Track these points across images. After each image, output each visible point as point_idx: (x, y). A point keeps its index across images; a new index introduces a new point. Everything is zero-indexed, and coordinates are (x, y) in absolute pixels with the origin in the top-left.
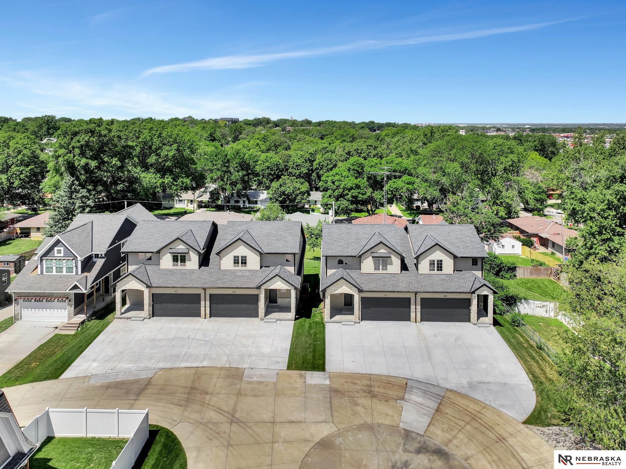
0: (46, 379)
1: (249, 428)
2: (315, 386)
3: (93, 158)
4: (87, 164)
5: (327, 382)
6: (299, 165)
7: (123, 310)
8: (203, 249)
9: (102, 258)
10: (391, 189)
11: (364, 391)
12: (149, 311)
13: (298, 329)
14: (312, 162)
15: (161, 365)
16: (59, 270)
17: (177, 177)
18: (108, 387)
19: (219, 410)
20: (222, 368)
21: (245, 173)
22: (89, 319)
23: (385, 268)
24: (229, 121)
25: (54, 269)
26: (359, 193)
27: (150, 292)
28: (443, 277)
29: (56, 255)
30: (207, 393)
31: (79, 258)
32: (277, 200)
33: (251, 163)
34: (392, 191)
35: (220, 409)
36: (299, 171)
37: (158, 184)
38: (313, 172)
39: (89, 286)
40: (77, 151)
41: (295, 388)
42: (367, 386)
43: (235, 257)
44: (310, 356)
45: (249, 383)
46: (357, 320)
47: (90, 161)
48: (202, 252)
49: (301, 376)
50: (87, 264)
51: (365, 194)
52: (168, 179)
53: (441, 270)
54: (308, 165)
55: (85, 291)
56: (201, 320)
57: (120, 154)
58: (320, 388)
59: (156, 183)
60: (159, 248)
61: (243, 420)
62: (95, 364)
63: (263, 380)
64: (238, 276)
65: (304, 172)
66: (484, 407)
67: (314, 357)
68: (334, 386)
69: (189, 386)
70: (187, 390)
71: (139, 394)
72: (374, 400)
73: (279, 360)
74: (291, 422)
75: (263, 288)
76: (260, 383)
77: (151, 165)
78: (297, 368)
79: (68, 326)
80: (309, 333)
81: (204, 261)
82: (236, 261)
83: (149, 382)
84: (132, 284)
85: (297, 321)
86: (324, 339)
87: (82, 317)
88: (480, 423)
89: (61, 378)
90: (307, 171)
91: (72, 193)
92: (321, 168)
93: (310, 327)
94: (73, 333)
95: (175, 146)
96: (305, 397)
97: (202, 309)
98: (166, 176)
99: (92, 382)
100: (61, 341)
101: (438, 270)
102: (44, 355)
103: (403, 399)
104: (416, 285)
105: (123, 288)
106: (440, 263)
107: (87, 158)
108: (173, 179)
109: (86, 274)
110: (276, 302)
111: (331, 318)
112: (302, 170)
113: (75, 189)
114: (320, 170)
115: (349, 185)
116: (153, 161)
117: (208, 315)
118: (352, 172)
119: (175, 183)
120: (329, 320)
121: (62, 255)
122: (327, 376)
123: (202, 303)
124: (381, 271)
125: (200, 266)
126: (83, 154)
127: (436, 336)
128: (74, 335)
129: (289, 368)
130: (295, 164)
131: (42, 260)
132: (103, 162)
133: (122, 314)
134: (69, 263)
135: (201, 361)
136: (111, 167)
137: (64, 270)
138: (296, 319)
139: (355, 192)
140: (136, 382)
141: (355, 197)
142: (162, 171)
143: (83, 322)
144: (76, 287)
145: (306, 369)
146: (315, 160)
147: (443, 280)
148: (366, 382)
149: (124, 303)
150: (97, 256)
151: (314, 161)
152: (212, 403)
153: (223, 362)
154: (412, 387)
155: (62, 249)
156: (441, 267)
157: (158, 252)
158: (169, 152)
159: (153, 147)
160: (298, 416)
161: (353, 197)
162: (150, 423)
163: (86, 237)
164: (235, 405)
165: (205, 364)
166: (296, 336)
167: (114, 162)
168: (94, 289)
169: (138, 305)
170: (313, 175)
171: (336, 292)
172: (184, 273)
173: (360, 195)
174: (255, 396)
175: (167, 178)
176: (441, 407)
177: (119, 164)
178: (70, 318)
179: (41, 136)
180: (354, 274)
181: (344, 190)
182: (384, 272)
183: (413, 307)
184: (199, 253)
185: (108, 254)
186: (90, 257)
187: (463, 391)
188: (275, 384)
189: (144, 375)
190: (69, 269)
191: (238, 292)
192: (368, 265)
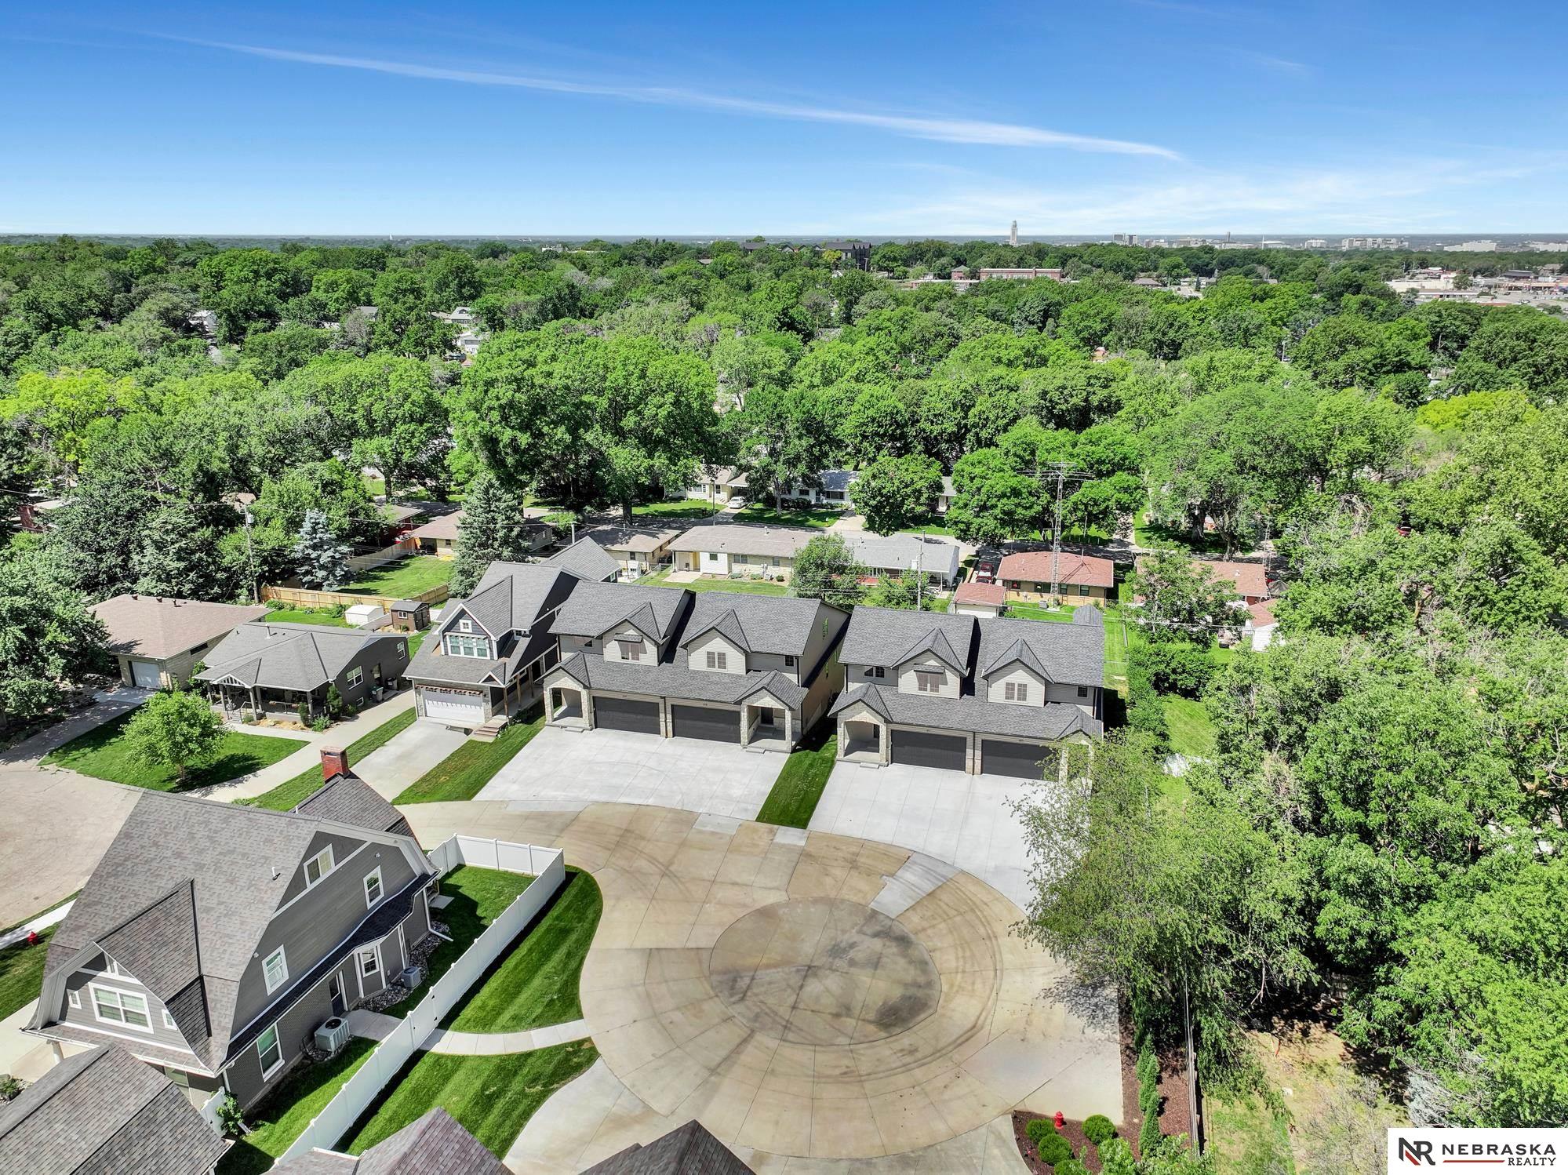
0: (456, 799)
1: (682, 883)
2: (783, 845)
3: (524, 427)
4: (514, 439)
5: (802, 843)
6: (940, 415)
7: (556, 715)
8: (665, 636)
9: (525, 636)
10: (1085, 501)
11: (845, 860)
12: (590, 720)
13: (792, 767)
14: (966, 409)
15: (595, 797)
16: (469, 651)
17: (676, 455)
18: (527, 817)
19: (652, 860)
20: (671, 810)
21: (812, 441)
22: (513, 722)
23: (935, 688)
24: (846, 251)
25: (462, 648)
26: (1018, 505)
27: (589, 694)
28: (1025, 711)
29: (462, 630)
30: (643, 838)
31: (493, 638)
32: (866, 504)
33: (828, 422)
34: (1086, 505)
35: (655, 859)
36: (939, 427)
37: (642, 469)
38: (968, 431)
39: (507, 680)
40: (495, 416)
41: (756, 846)
42: (853, 854)
43: (708, 653)
44: (793, 807)
45: (700, 832)
46: (884, 762)
47: (518, 434)
48: (661, 642)
49: (771, 831)
50: (506, 645)
51: (1031, 507)
52: (660, 461)
53: (1025, 699)
54: (958, 414)
55: (503, 686)
56: (660, 738)
57: (569, 419)
58: (789, 849)
59: (639, 466)
60: (600, 632)
61: (679, 875)
62: (515, 787)
63: (718, 830)
64: (712, 683)
65: (949, 431)
66: (997, 899)
67: (798, 809)
68: (811, 849)
69: (624, 827)
70: (621, 832)
71: (562, 830)
72: (854, 873)
73: (750, 807)
74: (735, 884)
75: (746, 703)
76: (713, 833)
77: (630, 431)
78: (770, 821)
79: (485, 730)
80: (806, 773)
81: (667, 654)
82: (711, 661)
83: (576, 818)
84: (565, 682)
85: (795, 754)
86: (824, 785)
87: (502, 719)
88: (977, 917)
89: (474, 799)
90: (955, 429)
91: (488, 501)
92: (985, 426)
93: (811, 766)
94: (491, 740)
95: (670, 397)
96: (765, 858)
97: (662, 724)
98: (657, 454)
99: (511, 809)
100: (476, 751)
101: (1019, 699)
102: (456, 768)
103: (892, 875)
104: (978, 720)
105: (553, 686)
106: (1023, 688)
107: (513, 428)
108: (669, 459)
109: (504, 659)
110: (771, 722)
111: (846, 755)
112: (945, 425)
113: (494, 495)
114: (981, 429)
115: (999, 489)
116: (632, 425)
117: (670, 733)
118: (1012, 459)
119: (673, 468)
120: (842, 757)
121: (470, 630)
122: (806, 835)
123: (662, 716)
124: (928, 693)
125: (660, 663)
126: (505, 418)
127: (990, 798)
128: (491, 744)
129: (759, 819)
130: (932, 412)
131: (444, 637)
132: (541, 435)
133: (555, 720)
134: (481, 642)
135: (647, 798)
136: (556, 443)
137: (475, 651)
138: (794, 750)
139: (1008, 504)
140: (561, 815)
141: (1010, 513)
142: (649, 442)
143: (504, 727)
144: (490, 679)
145: (781, 823)
146: (973, 406)
147: (1023, 715)
148: (854, 849)
149: (557, 703)
150: (519, 633)
151: (970, 407)
152: (646, 851)
153: (675, 803)
154: (915, 863)
155: (470, 622)
156: (1025, 695)
157: (600, 637)
158: (659, 408)
159: (631, 399)
160: (745, 878)
161: (1004, 513)
162: (566, 863)
163: (503, 603)
164: (675, 856)
165: (650, 802)
166: (786, 775)
167: (559, 436)
168: (517, 681)
169: (575, 710)
170: (968, 436)
171: (853, 719)
172: (637, 671)
173: (1020, 510)
174: (702, 849)
175: (659, 457)
176: (938, 892)
177: (568, 438)
178: (487, 719)
179: (447, 301)
180: (886, 693)
181: (989, 497)
182: (935, 694)
183: (969, 752)
184: (656, 643)
185: (534, 630)
186: (510, 634)
187: (982, 877)
188: (732, 838)
189: (572, 808)
190: (482, 652)
191: (710, 705)
192: (908, 682)
